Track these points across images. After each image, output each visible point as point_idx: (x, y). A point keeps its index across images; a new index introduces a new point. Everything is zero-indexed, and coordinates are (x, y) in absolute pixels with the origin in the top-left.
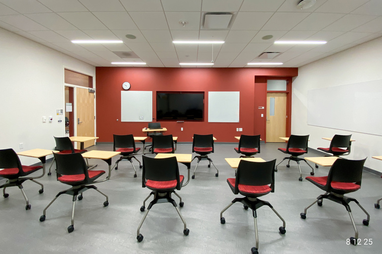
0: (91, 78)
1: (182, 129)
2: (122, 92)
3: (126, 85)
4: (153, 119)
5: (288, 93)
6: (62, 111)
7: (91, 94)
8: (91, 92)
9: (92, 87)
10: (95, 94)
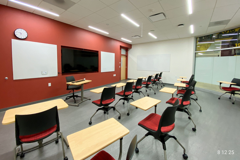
2: (14, 41)
3: (21, 33)
4: (58, 73)
5: (127, 56)
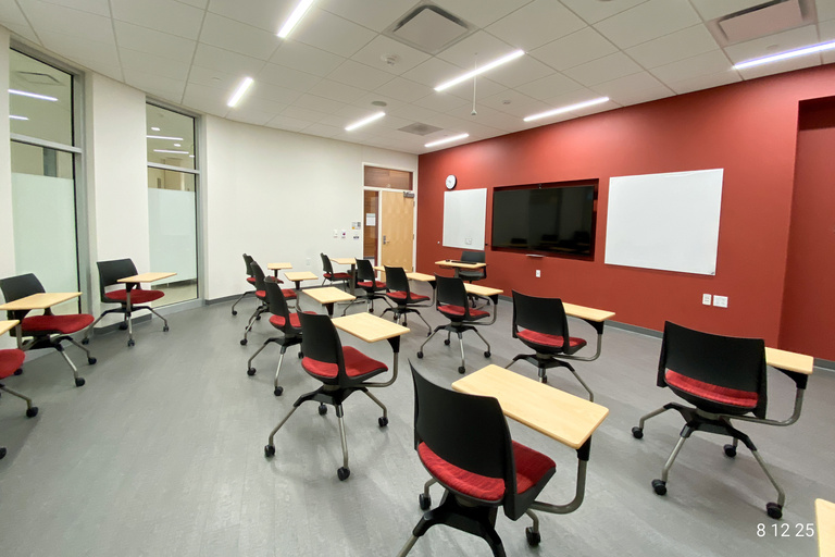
0: (411, 174)
1: (538, 274)
2: (446, 193)
3: (450, 181)
4: (486, 245)
6: (359, 224)
7: (408, 200)
8: (407, 196)
9: (411, 189)
10: (416, 199)
